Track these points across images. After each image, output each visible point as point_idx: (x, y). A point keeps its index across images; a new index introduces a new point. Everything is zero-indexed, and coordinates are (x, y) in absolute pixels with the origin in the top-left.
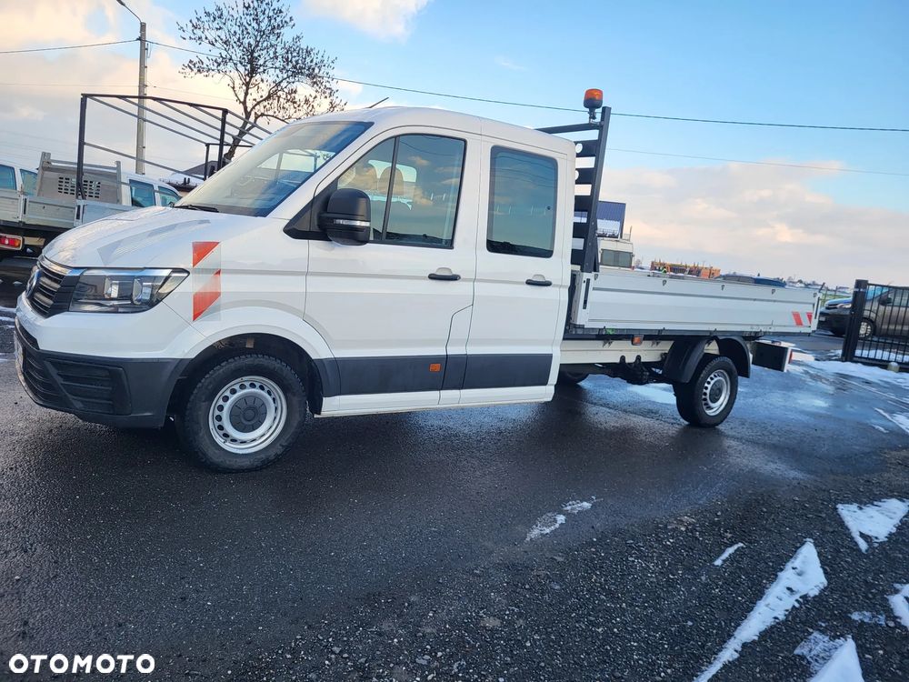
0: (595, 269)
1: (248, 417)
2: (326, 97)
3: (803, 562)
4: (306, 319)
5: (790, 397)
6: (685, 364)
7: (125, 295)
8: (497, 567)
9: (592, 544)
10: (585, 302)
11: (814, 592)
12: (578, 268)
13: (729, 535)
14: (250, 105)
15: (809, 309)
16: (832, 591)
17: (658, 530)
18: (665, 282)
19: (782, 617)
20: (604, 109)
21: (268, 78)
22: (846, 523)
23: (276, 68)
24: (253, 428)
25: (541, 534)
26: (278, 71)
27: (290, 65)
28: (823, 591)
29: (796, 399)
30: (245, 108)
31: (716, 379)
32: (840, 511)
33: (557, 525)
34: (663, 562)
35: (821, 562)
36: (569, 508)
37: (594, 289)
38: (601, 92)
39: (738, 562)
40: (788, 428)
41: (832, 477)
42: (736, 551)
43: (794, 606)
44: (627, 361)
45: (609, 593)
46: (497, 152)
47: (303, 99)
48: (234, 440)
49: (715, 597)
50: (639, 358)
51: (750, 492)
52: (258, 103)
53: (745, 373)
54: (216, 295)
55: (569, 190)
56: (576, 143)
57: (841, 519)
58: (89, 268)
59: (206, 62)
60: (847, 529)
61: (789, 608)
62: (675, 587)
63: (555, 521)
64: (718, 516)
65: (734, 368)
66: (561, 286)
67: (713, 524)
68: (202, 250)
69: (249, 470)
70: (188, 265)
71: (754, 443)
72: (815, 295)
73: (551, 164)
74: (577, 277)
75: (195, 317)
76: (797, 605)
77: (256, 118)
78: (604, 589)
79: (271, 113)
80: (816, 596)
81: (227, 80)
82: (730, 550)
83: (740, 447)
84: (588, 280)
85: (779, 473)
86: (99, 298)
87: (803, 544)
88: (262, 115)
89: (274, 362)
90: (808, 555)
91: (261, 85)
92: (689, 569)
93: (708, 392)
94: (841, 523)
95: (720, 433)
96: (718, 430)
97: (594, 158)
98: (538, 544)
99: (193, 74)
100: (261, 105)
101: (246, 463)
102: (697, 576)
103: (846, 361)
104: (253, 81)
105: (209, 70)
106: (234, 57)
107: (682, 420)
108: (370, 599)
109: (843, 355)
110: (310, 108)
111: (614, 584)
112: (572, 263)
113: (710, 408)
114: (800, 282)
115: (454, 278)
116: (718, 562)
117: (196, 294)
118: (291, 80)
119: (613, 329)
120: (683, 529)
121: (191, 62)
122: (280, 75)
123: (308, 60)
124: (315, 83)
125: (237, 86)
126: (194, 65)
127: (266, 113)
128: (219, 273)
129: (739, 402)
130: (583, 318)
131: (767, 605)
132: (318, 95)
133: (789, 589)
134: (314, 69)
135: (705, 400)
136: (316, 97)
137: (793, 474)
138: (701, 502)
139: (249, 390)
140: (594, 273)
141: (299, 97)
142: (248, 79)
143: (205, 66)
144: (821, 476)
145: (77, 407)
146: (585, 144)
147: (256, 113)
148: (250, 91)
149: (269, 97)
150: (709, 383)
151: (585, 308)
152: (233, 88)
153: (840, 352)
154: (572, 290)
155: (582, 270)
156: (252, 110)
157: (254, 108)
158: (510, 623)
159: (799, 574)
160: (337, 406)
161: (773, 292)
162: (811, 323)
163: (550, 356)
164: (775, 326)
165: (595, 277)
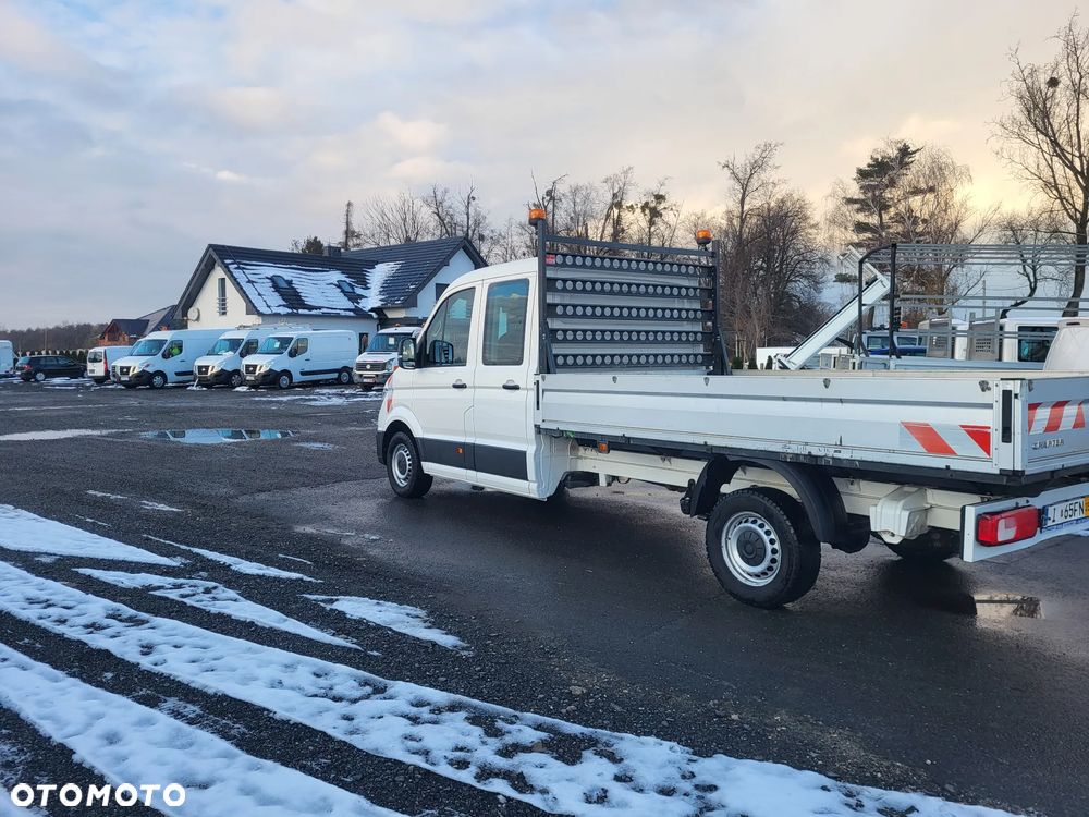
4: (415, 415)
10: (538, 403)
18: (615, 379)
37: (545, 391)
54: (391, 401)
66: (528, 389)
84: (538, 382)
115: (464, 386)
119: (571, 433)
130: (538, 419)
139: (401, 452)
140: (541, 374)
151: (538, 408)
160: (428, 468)
161: (827, 383)
162: (987, 450)
163: (524, 453)
164: (853, 448)
165: (543, 379)
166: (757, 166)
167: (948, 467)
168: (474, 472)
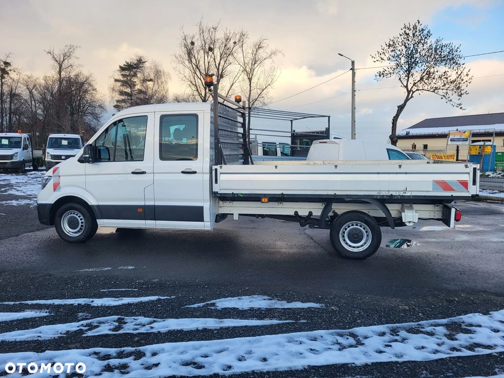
1: (72, 224)
4: (88, 191)
10: (216, 180)
24: (74, 228)
25: (86, 271)
30: (408, 89)
31: (352, 227)
33: (99, 270)
36: (122, 267)
37: (221, 173)
46: (162, 117)
54: (59, 184)
63: (103, 269)
66: (203, 173)
68: (55, 170)
72: (467, 167)
75: (54, 191)
77: (413, 93)
82: (123, 289)
84: (216, 169)
88: (416, 90)
93: (346, 235)
115: (143, 173)
117: (54, 183)
128: (60, 176)
130: (217, 189)
135: (345, 240)
139: (72, 215)
140: (219, 166)
150: (346, 229)
151: (216, 183)
156: (411, 89)
160: (104, 223)
161: (400, 166)
162: (467, 188)
163: (202, 208)
164: (411, 191)
165: (221, 167)
166: (66, 56)
167: (452, 195)
168: (153, 222)
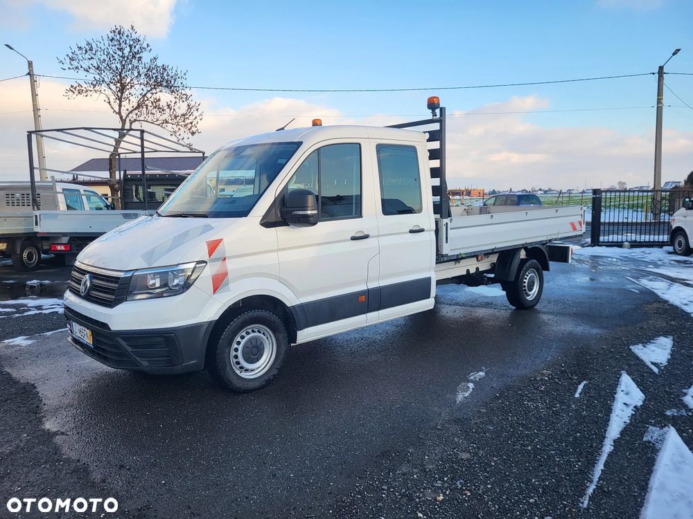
0: (449, 215)
1: (253, 353)
2: (183, 101)
3: (626, 386)
4: (282, 281)
5: (570, 278)
6: (509, 268)
7: (164, 285)
8: (448, 422)
9: (498, 398)
10: (447, 238)
11: (640, 403)
12: (438, 216)
13: (576, 378)
14: (124, 114)
15: (579, 218)
16: (649, 401)
17: (532, 382)
18: (492, 216)
19: (628, 421)
20: (441, 109)
21: (135, 92)
22: (641, 358)
23: (141, 84)
24: (258, 360)
25: (465, 397)
26: (142, 86)
27: (152, 80)
28: (644, 401)
29: (574, 279)
30: (121, 117)
31: (530, 275)
32: (633, 350)
33: (471, 390)
34: (545, 401)
35: (636, 384)
36: (472, 378)
37: (451, 229)
38: (438, 98)
39: (588, 393)
40: (578, 300)
41: (619, 329)
42: (584, 386)
43: (632, 414)
44: (471, 272)
45: (523, 425)
46: (380, 148)
47: (165, 105)
48: (247, 370)
49: (585, 417)
50: (477, 269)
51: (574, 347)
52: (131, 112)
53: (547, 269)
54: (225, 275)
55: (426, 165)
56: (425, 132)
57: (635, 355)
58: (137, 270)
59: (84, 85)
60: (642, 361)
61: (630, 415)
62: (560, 415)
63: (468, 387)
64: (563, 367)
65: (540, 267)
66: (430, 231)
67: (562, 372)
68: (213, 246)
69: (259, 389)
70: (206, 258)
71: (563, 314)
72: (581, 209)
73: (413, 150)
74: (439, 223)
75: (214, 292)
76: (634, 413)
77: (131, 124)
78: (519, 424)
79: (142, 118)
80: (641, 406)
81: (103, 97)
82: (581, 387)
83: (555, 319)
84: (447, 224)
85: (586, 332)
86: (146, 289)
87: (621, 375)
88: (135, 120)
89: (265, 313)
90: (626, 381)
91: (131, 98)
92: (562, 403)
93: (526, 285)
94: (637, 358)
95: (538, 312)
96: (536, 309)
97: (439, 142)
98: (465, 404)
99: (75, 95)
100: (133, 112)
101: (257, 384)
102: (569, 406)
103: (594, 246)
104: (124, 95)
105: (87, 91)
106: (106, 79)
107: (511, 306)
108: (384, 455)
109: (592, 241)
110: (172, 110)
111: (523, 420)
112: (434, 213)
113: (528, 295)
114: (540, 190)
115: (366, 237)
116: (577, 395)
117: (213, 276)
118: (154, 91)
119: (464, 254)
120: (546, 378)
121: (72, 86)
122: (145, 89)
123: (165, 75)
124: (173, 91)
125: (112, 101)
126: (75, 88)
127: (138, 119)
128: (225, 259)
129: (545, 285)
130: (447, 250)
131: (617, 416)
132: (177, 101)
133: (625, 404)
134: (171, 82)
135: (525, 290)
136: (176, 102)
137: (595, 331)
138: (548, 359)
139: (252, 335)
140: (449, 218)
141: (163, 103)
142: (119, 94)
143: (83, 88)
144: (613, 330)
145: (144, 364)
146: (430, 132)
147: (130, 120)
148: (123, 103)
149: (139, 106)
150: (526, 279)
151: (447, 242)
152: (109, 103)
153: (589, 240)
154: (437, 232)
155: (441, 217)
156: (126, 118)
157: (128, 116)
158: (476, 454)
159: (627, 394)
160: (306, 335)
161: (557, 211)
162: (582, 228)
164: (561, 234)
165: (451, 221)
167: (576, 235)
